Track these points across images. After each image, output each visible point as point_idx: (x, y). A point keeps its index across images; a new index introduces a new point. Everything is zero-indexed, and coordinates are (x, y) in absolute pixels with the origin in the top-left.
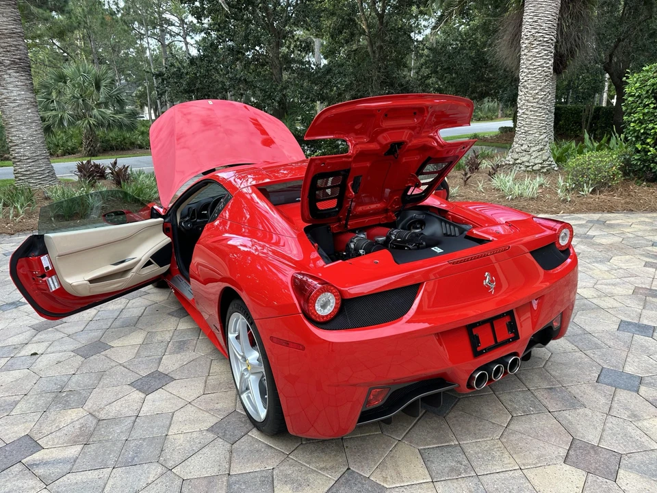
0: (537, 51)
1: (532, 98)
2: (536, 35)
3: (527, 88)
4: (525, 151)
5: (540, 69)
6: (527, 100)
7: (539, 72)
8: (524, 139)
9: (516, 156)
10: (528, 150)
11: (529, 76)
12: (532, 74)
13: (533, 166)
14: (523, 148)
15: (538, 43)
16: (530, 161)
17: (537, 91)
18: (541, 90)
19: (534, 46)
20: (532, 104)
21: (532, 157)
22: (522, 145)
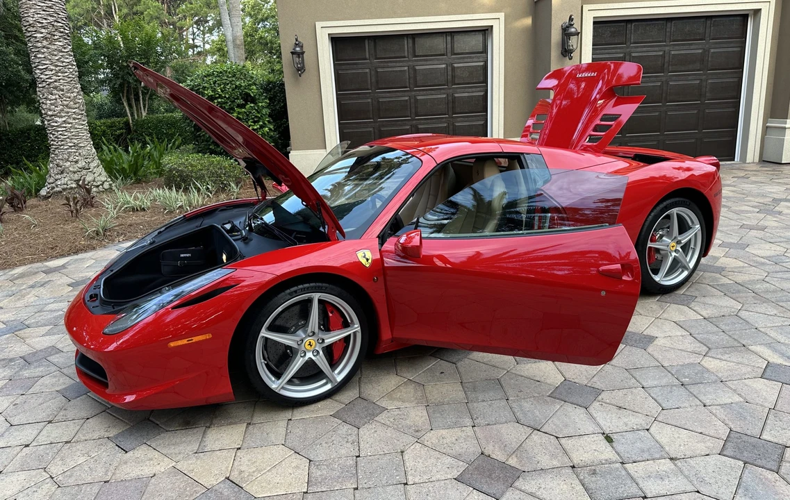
0: (61, 44)
1: (72, 103)
2: (56, 24)
3: (63, 91)
4: (84, 168)
5: (70, 66)
6: (67, 106)
7: (71, 70)
8: (77, 154)
9: (76, 177)
10: (87, 167)
11: (60, 74)
12: (62, 73)
13: (102, 185)
14: (80, 165)
15: (60, 34)
16: (96, 180)
17: (75, 95)
18: (78, 92)
19: (56, 37)
20: (74, 111)
21: (96, 175)
22: (77, 162)
